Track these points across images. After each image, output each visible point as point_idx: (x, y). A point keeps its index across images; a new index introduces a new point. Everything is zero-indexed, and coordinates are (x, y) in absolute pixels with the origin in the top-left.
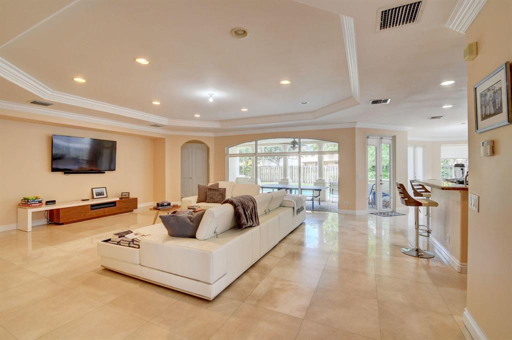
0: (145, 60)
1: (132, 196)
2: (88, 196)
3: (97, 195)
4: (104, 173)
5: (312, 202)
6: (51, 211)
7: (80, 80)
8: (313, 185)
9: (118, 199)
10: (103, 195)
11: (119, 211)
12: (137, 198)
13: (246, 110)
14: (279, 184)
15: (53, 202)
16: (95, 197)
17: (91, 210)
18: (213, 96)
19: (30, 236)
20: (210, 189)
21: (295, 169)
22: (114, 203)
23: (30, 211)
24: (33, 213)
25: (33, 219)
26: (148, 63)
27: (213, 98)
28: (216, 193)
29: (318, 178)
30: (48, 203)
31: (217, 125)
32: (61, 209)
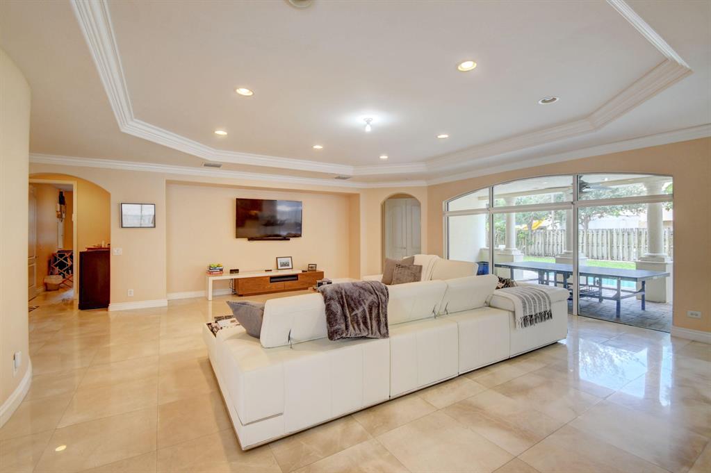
0: (248, 91)
1: (319, 269)
2: (272, 266)
3: (282, 266)
4: (289, 239)
5: (615, 302)
6: (236, 280)
7: (221, 133)
8: (633, 267)
9: (301, 272)
10: (288, 265)
11: (301, 287)
12: (323, 272)
13: (446, 136)
14: (557, 262)
15: (236, 271)
16: (279, 267)
17: (271, 282)
18: (371, 123)
19: (210, 304)
20: (398, 266)
21: (618, 235)
22: (295, 277)
23: (211, 279)
24: (213, 281)
25: (214, 288)
26: (251, 94)
27: (371, 126)
28: (406, 273)
29: (645, 253)
30: (232, 271)
31: (420, 168)
32: (240, 279)
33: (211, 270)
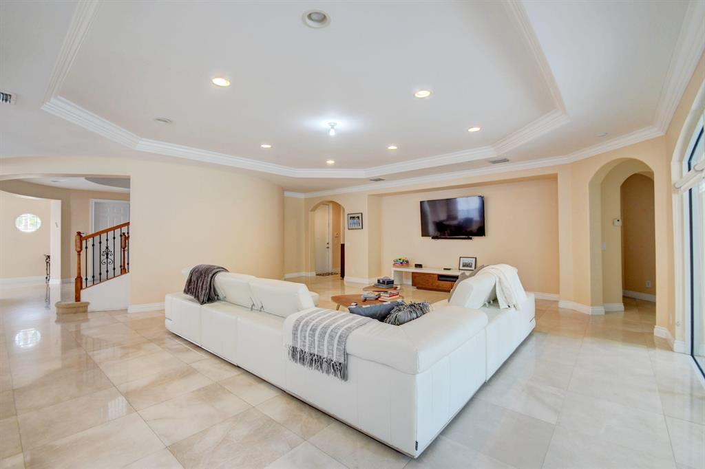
3: (464, 266)
4: (471, 239)
10: (471, 267)
15: (421, 266)
16: (461, 268)
17: (439, 280)
30: (417, 266)
33: (405, 263)
